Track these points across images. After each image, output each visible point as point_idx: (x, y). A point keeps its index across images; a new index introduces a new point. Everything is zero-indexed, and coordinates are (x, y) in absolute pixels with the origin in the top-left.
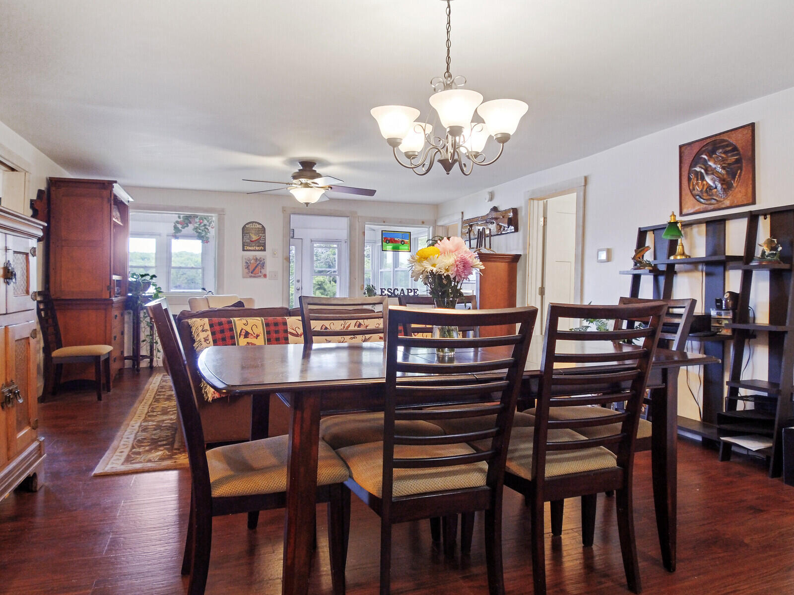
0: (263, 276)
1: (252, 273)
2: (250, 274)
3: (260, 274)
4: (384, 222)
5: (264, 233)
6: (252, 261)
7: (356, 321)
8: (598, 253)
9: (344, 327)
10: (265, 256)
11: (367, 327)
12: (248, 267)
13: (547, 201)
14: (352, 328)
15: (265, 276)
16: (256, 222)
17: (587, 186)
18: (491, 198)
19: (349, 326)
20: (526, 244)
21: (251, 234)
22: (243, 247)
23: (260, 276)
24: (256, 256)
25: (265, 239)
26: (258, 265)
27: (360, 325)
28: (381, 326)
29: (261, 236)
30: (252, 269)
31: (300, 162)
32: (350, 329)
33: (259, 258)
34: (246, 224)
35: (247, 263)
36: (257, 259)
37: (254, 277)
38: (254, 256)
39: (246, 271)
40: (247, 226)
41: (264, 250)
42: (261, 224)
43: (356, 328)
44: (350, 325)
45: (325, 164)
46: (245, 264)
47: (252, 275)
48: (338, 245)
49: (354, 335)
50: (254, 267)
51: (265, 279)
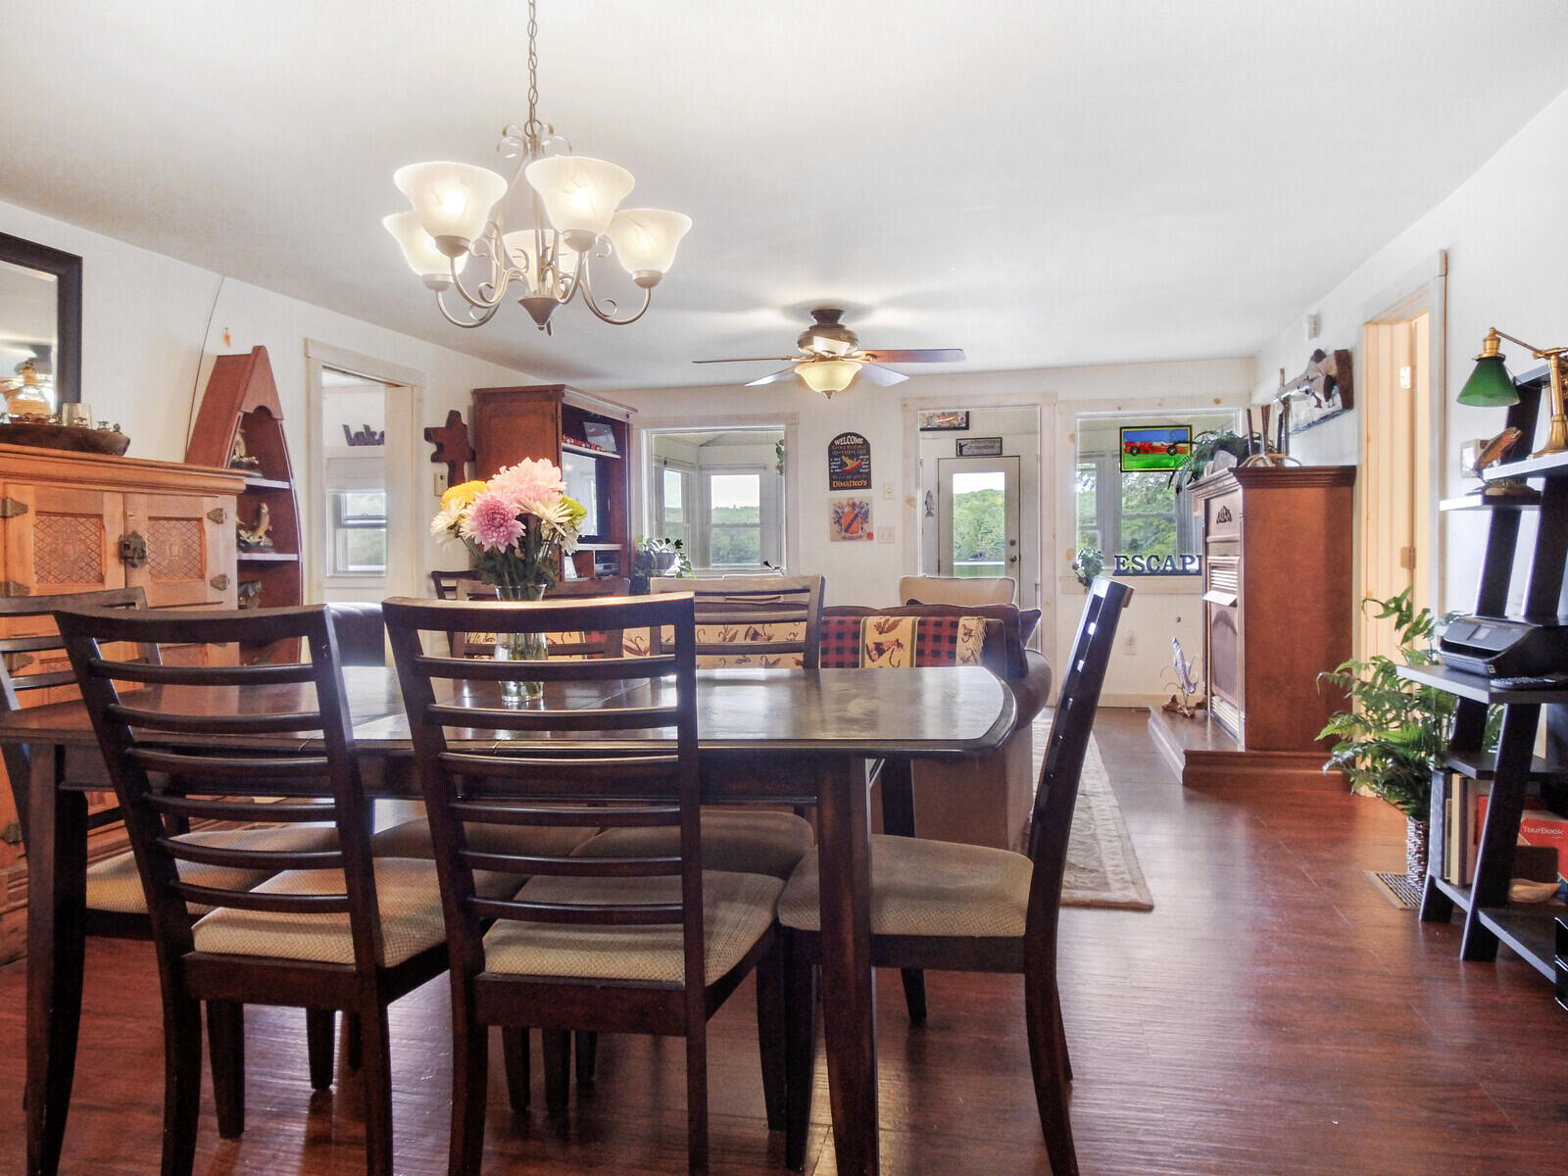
0: (865, 538)
1: (846, 531)
2: (843, 533)
3: (860, 533)
4: (1120, 409)
5: (868, 453)
6: (846, 510)
7: (748, 626)
8: (1462, 452)
9: (725, 639)
10: (871, 498)
11: (769, 639)
12: (838, 521)
13: (1416, 323)
14: (740, 641)
15: (870, 536)
16: (851, 434)
17: (1449, 276)
18: (1315, 329)
19: (733, 638)
20: (1365, 439)
21: (843, 457)
22: (831, 484)
23: (861, 537)
24: (852, 498)
25: (869, 464)
26: (857, 515)
27: (755, 636)
28: (801, 637)
29: (862, 460)
30: (846, 524)
31: (812, 313)
32: (736, 642)
33: (857, 503)
34: (835, 439)
35: (837, 512)
36: (854, 504)
37: (851, 539)
38: (849, 499)
39: (837, 527)
40: (837, 443)
41: (869, 486)
42: (861, 437)
43: (749, 641)
44: (735, 634)
45: (860, 311)
46: (833, 516)
47: (848, 535)
48: (1098, 464)
49: (744, 654)
50: (849, 521)
51: (869, 543)
